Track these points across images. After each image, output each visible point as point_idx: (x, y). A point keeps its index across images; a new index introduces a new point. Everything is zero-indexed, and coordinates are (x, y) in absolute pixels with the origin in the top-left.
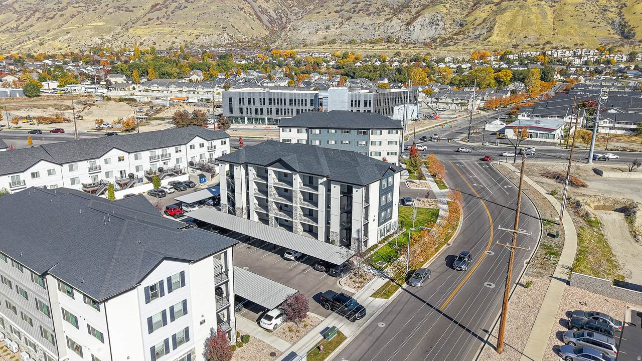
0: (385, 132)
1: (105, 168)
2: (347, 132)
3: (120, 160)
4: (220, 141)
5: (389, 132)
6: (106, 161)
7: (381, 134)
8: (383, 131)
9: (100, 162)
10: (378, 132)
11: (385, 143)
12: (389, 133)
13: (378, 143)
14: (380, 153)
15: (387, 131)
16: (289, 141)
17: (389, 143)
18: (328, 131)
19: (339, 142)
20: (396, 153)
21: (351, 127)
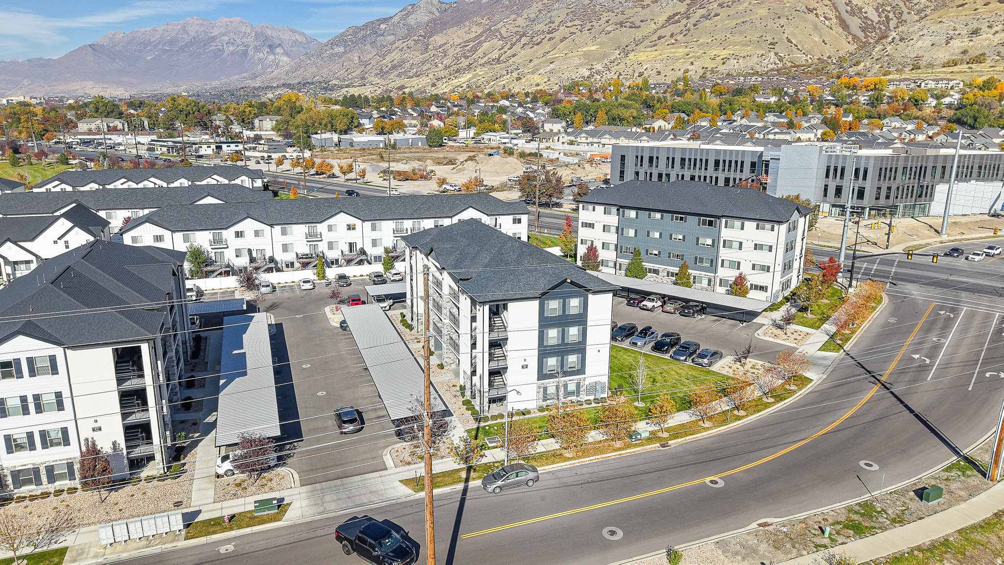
0: (750, 225)
1: (327, 237)
2: (681, 219)
3: (349, 229)
5: (758, 225)
6: (330, 228)
7: (742, 228)
8: (747, 223)
9: (322, 228)
10: (738, 223)
11: (748, 246)
12: (758, 228)
13: (736, 245)
14: (739, 263)
15: (754, 224)
16: (591, 226)
17: (756, 247)
18: (650, 215)
19: (666, 236)
20: (769, 267)
21: (688, 211)
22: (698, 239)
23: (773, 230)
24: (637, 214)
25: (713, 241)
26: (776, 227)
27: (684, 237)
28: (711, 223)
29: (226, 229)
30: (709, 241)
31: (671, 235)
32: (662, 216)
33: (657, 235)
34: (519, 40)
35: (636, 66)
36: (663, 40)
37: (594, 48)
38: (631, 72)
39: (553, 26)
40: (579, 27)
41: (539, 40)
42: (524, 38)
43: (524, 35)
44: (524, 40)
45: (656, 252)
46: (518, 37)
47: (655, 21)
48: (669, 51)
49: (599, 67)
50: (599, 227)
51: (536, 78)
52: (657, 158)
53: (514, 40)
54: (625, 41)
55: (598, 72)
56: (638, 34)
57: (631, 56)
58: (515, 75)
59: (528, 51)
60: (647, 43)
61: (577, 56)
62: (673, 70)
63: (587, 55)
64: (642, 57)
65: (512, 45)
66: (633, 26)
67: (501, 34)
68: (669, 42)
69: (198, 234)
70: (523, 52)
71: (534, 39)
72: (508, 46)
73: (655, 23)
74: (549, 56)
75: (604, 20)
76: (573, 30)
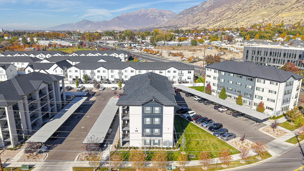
0: (268, 82)
1: (125, 74)
2: (240, 77)
3: (131, 72)
4: (187, 71)
5: (271, 82)
6: (126, 71)
7: (264, 83)
8: (266, 81)
9: (123, 71)
10: (262, 81)
11: (266, 91)
12: (270, 84)
13: (261, 90)
14: (262, 97)
15: (269, 82)
16: (210, 76)
17: (269, 91)
18: (229, 74)
19: (234, 83)
20: (274, 101)
21: (243, 74)
22: (246, 86)
23: (277, 85)
24: (225, 73)
25: (252, 87)
26: (278, 84)
27: (241, 84)
28: (251, 80)
29: (95, 69)
30: (250, 87)
31: (236, 83)
32: (234, 75)
33: (231, 82)
34: (238, 11)
35: (281, 18)
36: (293, 9)
37: (265, 13)
38: (279, 21)
39: (251, 6)
40: (261, 6)
41: (246, 11)
42: (240, 10)
43: (240, 9)
44: (240, 11)
45: (231, 89)
46: (238, 10)
47: (291, 2)
48: (295, 13)
49: (266, 19)
50: (212, 77)
51: (243, 23)
52: (261, 52)
53: (237, 11)
54: (278, 10)
55: (266, 21)
56: (283, 7)
57: (280, 15)
58: (235, 22)
59: (241, 14)
60: (287, 10)
61: (259, 16)
62: (296, 19)
63: (262, 15)
64: (284, 15)
65: (236, 13)
66: (282, 4)
67: (232, 9)
68: (296, 10)
69: (87, 71)
70: (239, 15)
71: (244, 10)
72: (235, 13)
73: (291, 3)
74: (249, 16)
75: (270, 3)
76: (258, 7)
